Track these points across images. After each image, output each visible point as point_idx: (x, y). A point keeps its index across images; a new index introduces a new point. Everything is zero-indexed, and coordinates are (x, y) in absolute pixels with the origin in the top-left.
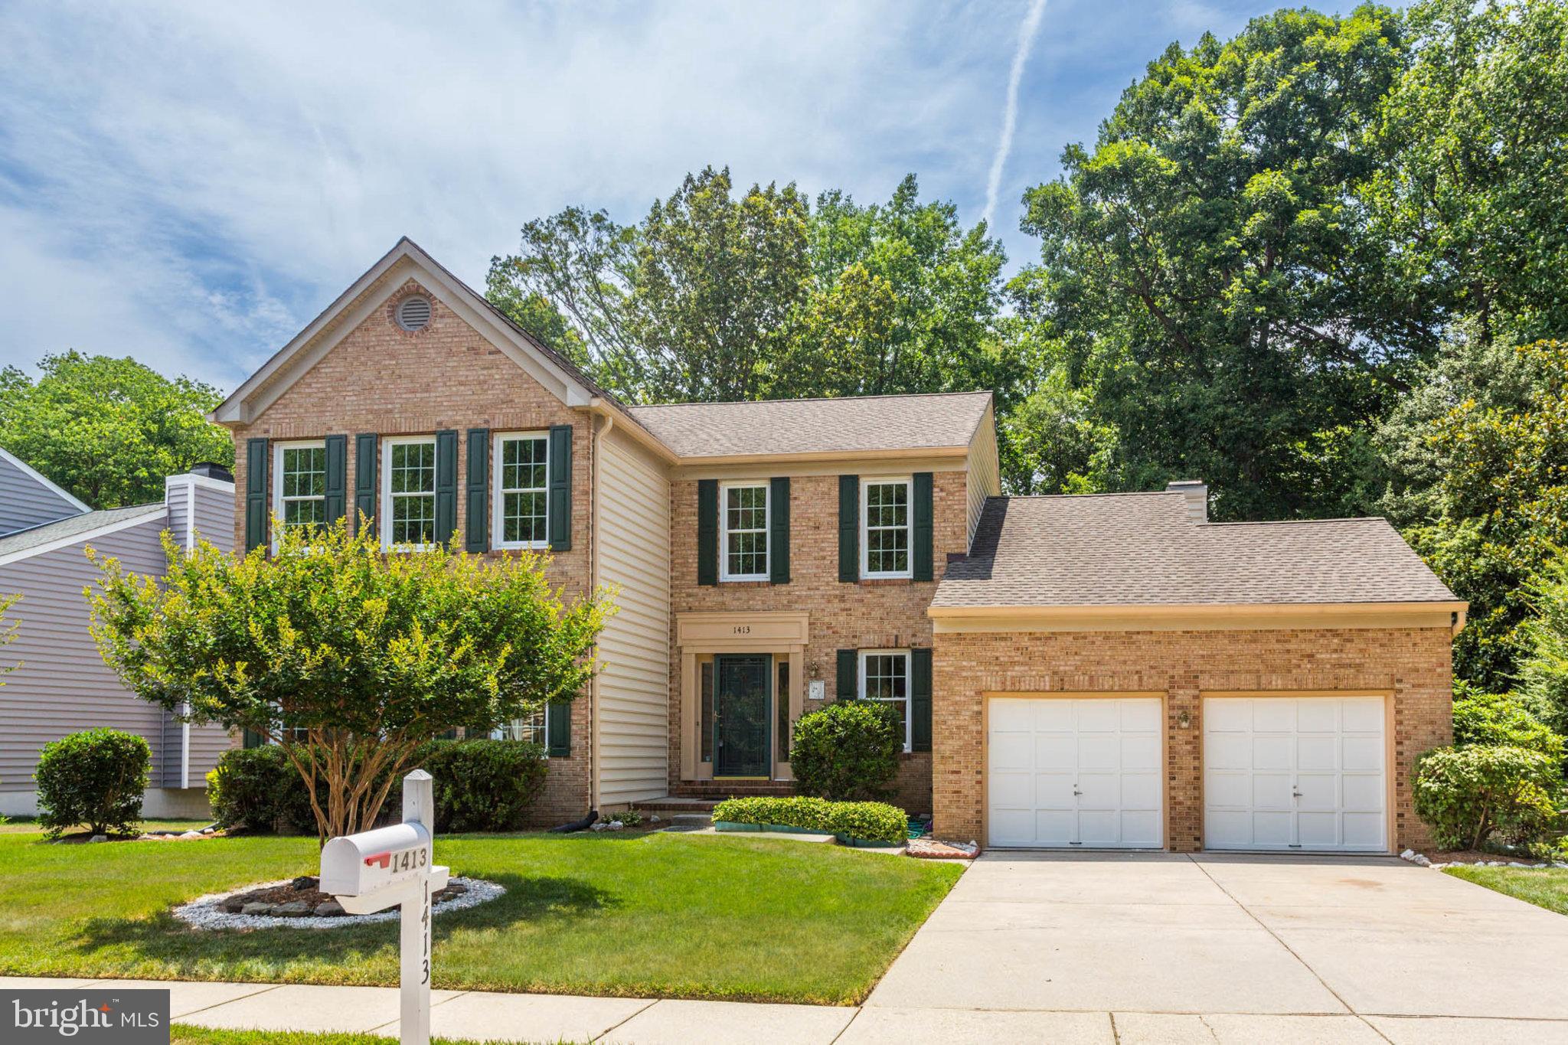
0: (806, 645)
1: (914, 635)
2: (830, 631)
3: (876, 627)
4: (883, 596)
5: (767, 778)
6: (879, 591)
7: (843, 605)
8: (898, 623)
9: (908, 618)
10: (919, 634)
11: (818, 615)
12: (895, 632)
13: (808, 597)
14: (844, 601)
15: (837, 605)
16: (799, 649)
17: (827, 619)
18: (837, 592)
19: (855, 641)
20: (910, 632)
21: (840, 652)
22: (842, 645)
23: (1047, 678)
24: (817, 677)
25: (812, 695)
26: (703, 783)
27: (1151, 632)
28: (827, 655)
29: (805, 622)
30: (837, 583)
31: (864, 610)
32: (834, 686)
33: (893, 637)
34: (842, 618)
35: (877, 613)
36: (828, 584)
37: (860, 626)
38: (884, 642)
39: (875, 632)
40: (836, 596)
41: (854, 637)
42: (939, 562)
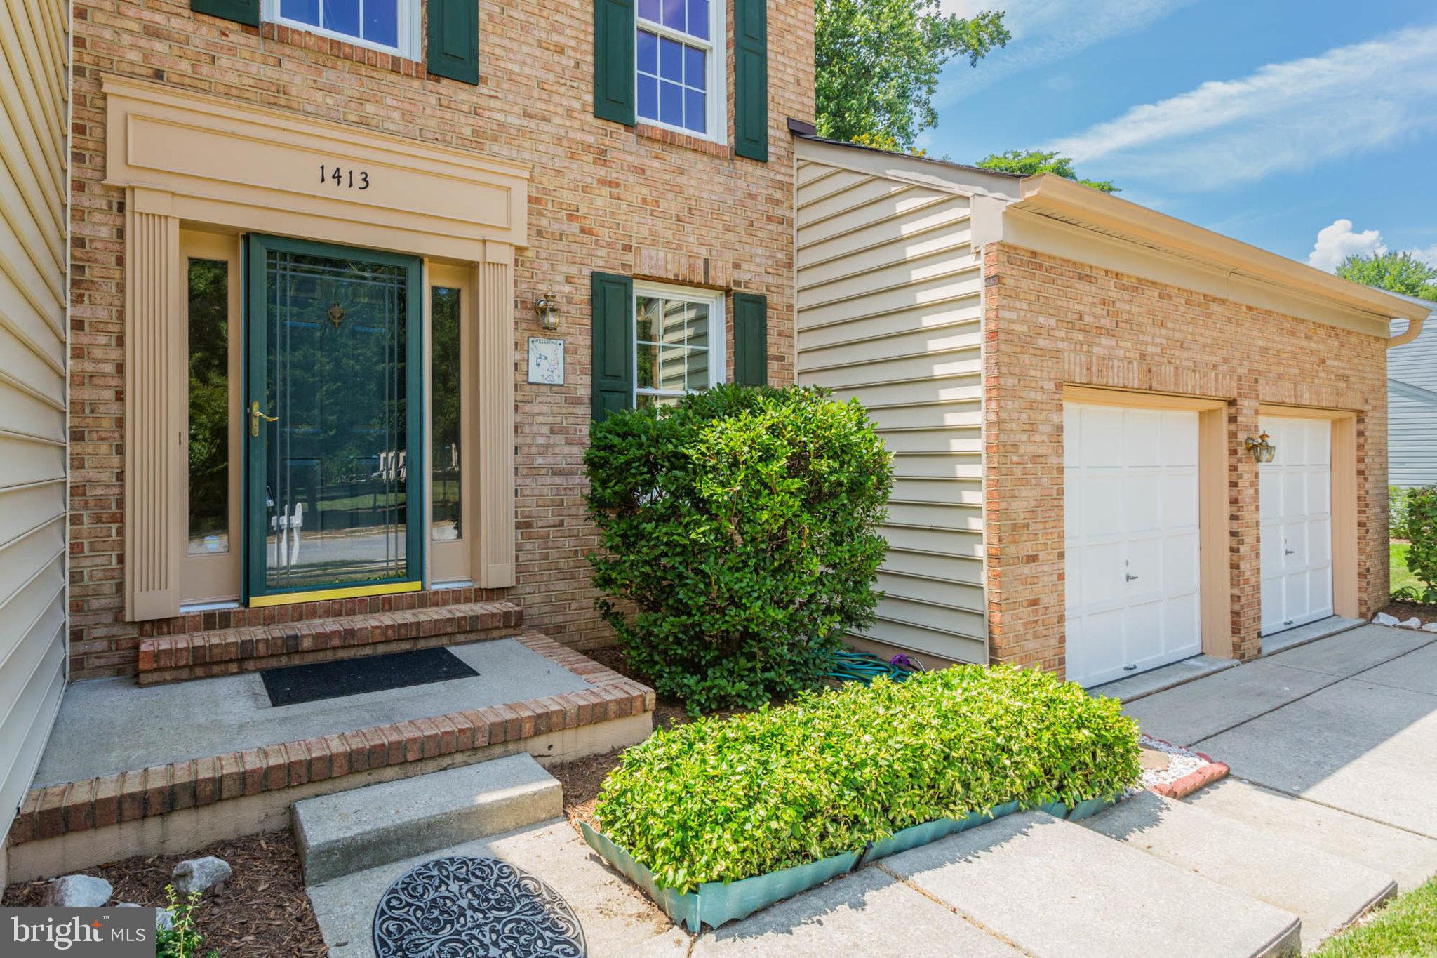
0: (520, 250)
1: (736, 266)
2: (575, 227)
3: (669, 235)
4: (681, 171)
5: (415, 586)
6: (674, 158)
7: (602, 172)
8: (710, 235)
9: (728, 229)
10: (745, 266)
11: (549, 181)
12: (704, 252)
13: (523, 132)
14: (604, 163)
15: (586, 169)
16: (508, 256)
17: (567, 197)
18: (590, 139)
19: (629, 258)
20: (729, 256)
21: (597, 278)
22: (605, 262)
23: (1135, 364)
24: (548, 331)
25: (537, 374)
26: (211, 621)
27: (1223, 301)
28: (568, 280)
29: (521, 192)
30: (590, 118)
31: (645, 191)
32: (585, 356)
33: (700, 263)
34: (601, 199)
35: (671, 204)
36: (569, 113)
37: (639, 226)
38: (684, 272)
39: (667, 245)
40: (587, 148)
41: (627, 248)
42: (777, 133)
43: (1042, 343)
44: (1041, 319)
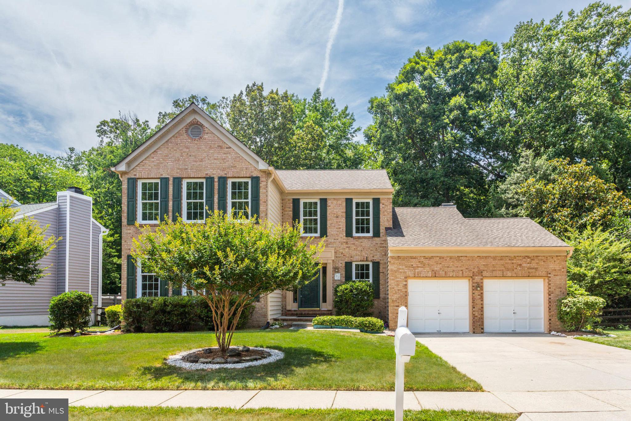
0: (333, 260)
1: (373, 257)
2: (342, 255)
3: (359, 254)
4: (362, 242)
5: (319, 309)
6: (360, 240)
7: (347, 245)
8: (367, 252)
9: (371, 250)
10: (375, 256)
11: (338, 249)
12: (366, 255)
13: (334, 242)
14: (347, 244)
15: (345, 245)
16: (331, 262)
17: (341, 251)
18: (345, 241)
19: (352, 259)
20: (372, 255)
21: (346, 263)
22: (347, 260)
23: (430, 272)
24: (338, 272)
25: (336, 278)
26: (295, 311)
27: (466, 256)
28: (341, 263)
29: (333, 252)
30: (345, 237)
31: (355, 247)
32: (344, 275)
33: (366, 258)
34: (347, 250)
35: (359, 249)
36: (341, 238)
37: (354, 253)
38: (362, 259)
39: (359, 255)
40: (344, 242)
41: (351, 257)
42: (382, 230)
43: (400, 271)
44: (401, 267)
